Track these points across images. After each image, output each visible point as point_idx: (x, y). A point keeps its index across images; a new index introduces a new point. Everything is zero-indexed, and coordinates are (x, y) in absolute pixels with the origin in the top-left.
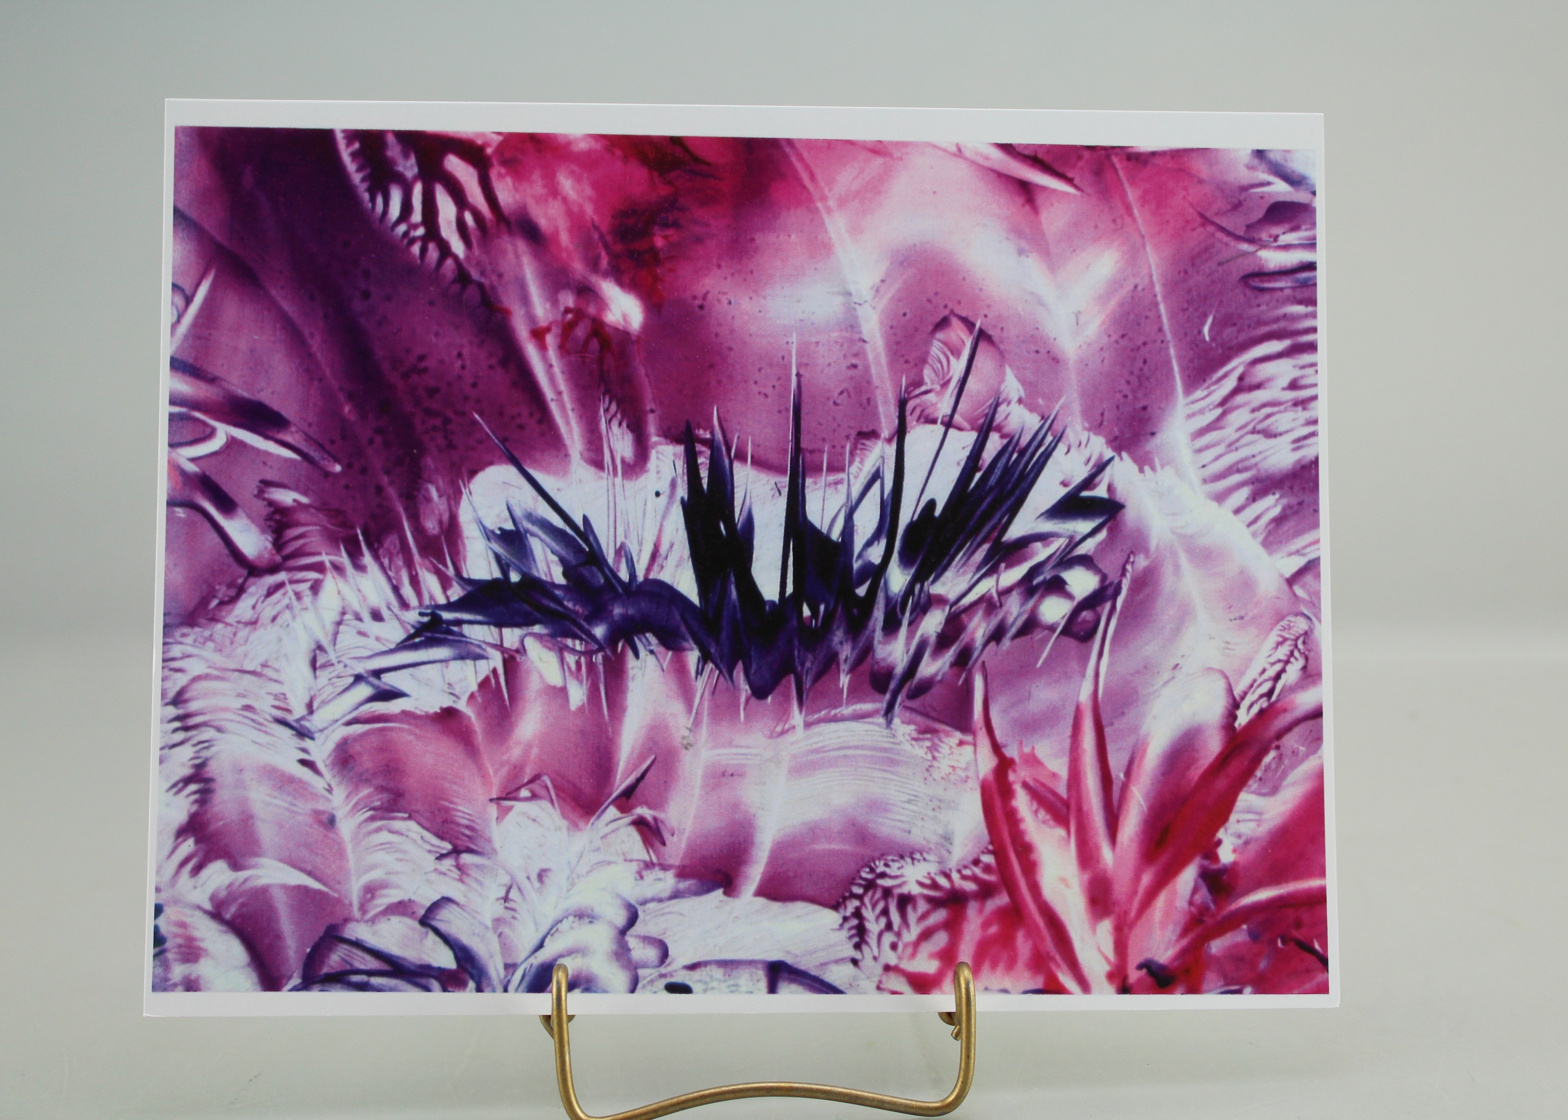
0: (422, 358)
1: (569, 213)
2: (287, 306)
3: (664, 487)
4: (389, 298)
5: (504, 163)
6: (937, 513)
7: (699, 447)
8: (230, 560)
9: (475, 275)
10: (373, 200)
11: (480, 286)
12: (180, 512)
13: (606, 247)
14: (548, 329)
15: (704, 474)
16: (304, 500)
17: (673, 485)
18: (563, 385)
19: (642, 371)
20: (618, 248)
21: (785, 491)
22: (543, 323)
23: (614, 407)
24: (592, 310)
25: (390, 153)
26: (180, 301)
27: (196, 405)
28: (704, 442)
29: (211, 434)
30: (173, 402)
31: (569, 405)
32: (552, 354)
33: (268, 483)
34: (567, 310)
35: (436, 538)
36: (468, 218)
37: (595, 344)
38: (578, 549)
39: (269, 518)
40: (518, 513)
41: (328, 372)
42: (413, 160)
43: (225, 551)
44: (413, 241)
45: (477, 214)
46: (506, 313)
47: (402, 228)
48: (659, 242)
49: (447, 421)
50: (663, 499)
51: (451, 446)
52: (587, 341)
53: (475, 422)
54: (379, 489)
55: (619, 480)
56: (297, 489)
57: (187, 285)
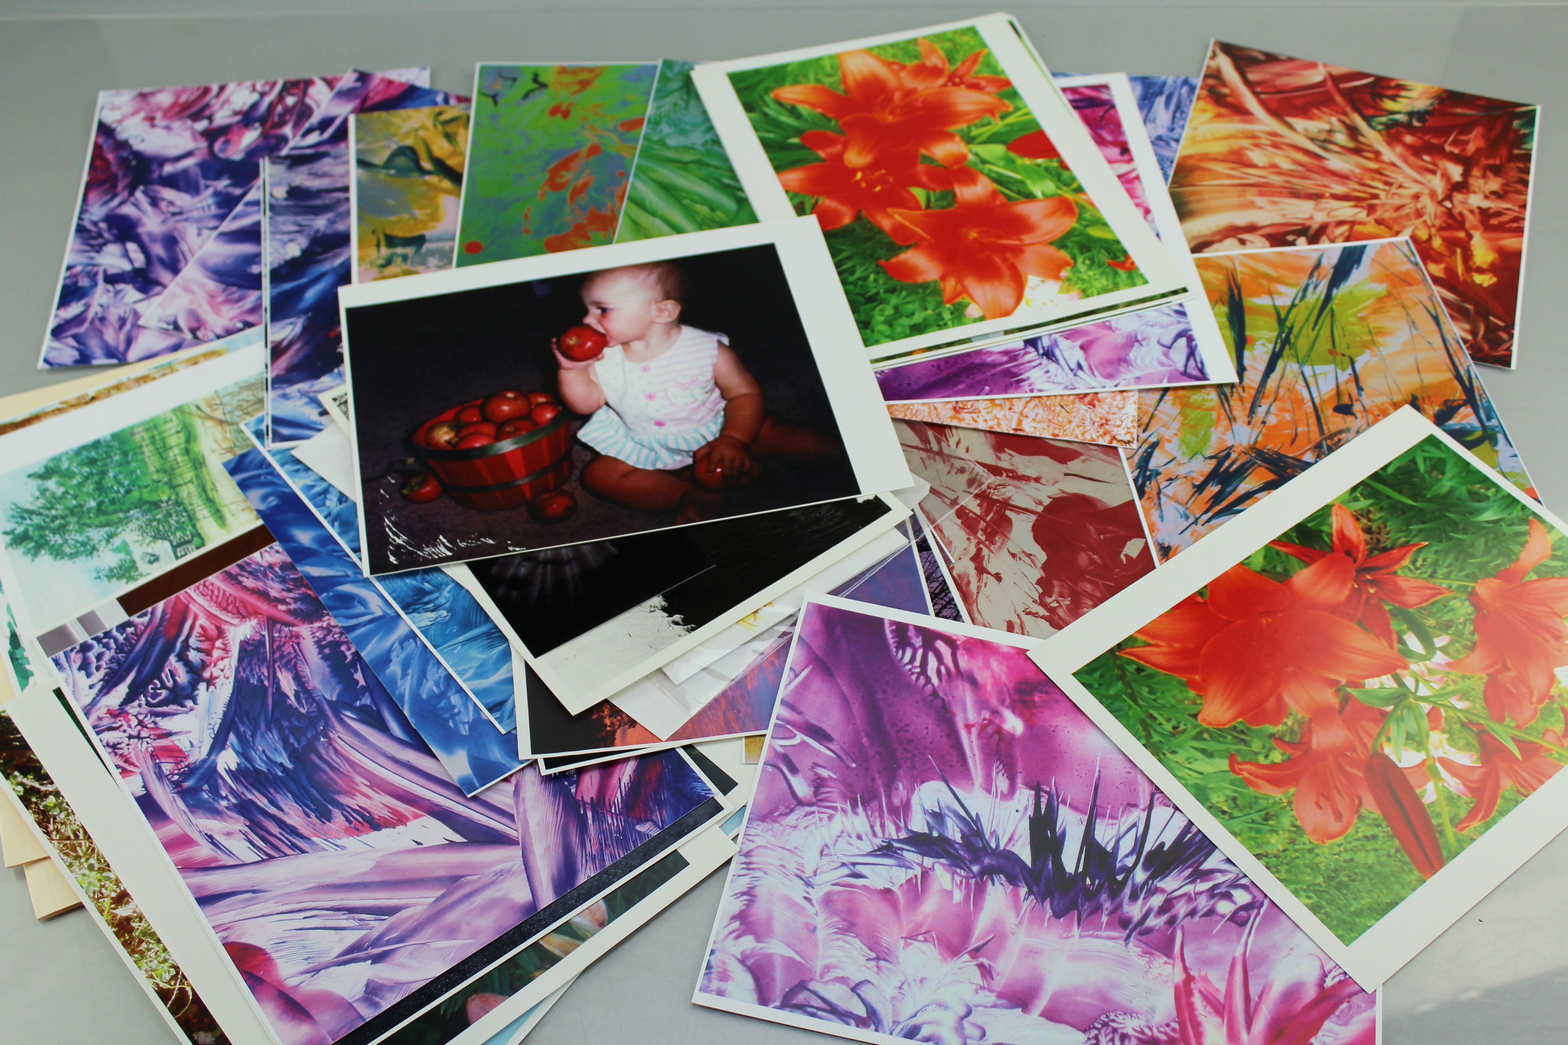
0: (907, 725)
1: (993, 677)
2: (845, 689)
3: (1021, 808)
4: (896, 696)
5: (965, 649)
6: (1165, 849)
7: (1042, 794)
8: (790, 796)
9: (941, 694)
10: (897, 652)
11: (943, 700)
12: (770, 769)
13: (1010, 696)
14: (973, 726)
15: (1043, 806)
16: (834, 776)
17: (1026, 808)
18: (976, 752)
19: (1018, 753)
20: (1016, 697)
21: (1085, 823)
22: (971, 722)
23: (1001, 767)
24: (997, 721)
25: (909, 634)
26: (792, 675)
27: (789, 722)
28: (1045, 792)
29: (793, 736)
30: (777, 718)
31: (978, 761)
32: (974, 736)
33: (817, 765)
34: (985, 719)
35: (898, 808)
36: (943, 669)
37: (996, 737)
38: (971, 828)
39: (814, 781)
40: (943, 805)
41: (859, 722)
42: (920, 639)
43: (788, 791)
44: (913, 673)
45: (947, 669)
46: (953, 714)
47: (909, 667)
48: (1037, 699)
49: (914, 756)
50: (1020, 814)
51: (914, 767)
52: (993, 734)
53: (928, 759)
54: (873, 780)
55: (998, 800)
56: (831, 770)
57: (797, 670)
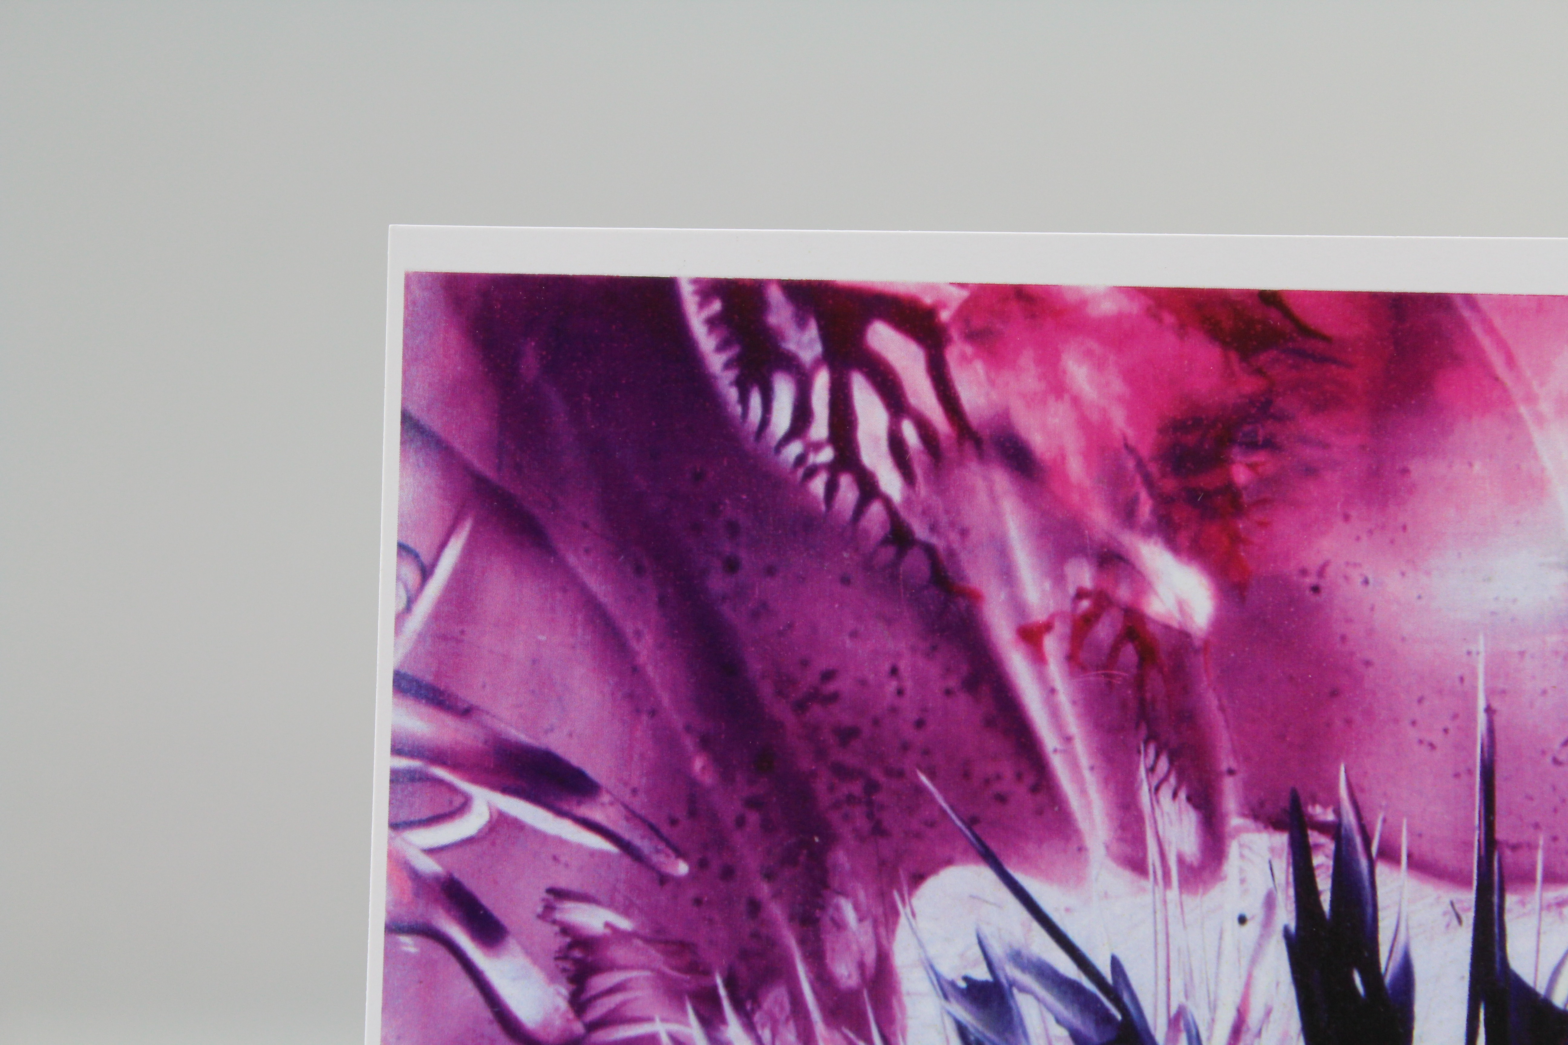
0: (828, 676)
1: (1084, 423)
2: (597, 585)
3: (1254, 908)
4: (771, 571)
5: (972, 336)
7: (1314, 837)
8: (494, 1030)
9: (920, 531)
10: (744, 400)
11: (930, 550)
12: (409, 944)
13: (1149, 483)
14: (1047, 627)
15: (1324, 884)
16: (624, 924)
17: (1270, 903)
18: (1074, 726)
19: (1211, 701)
20: (1170, 485)
21: (1469, 918)
22: (1039, 615)
23: (1163, 765)
24: (1123, 593)
25: (773, 320)
26: (411, 574)
27: (438, 756)
28: (1323, 828)
29: (463, 806)
30: (397, 751)
31: (1084, 761)
32: (1055, 669)
33: (559, 894)
34: (1081, 594)
35: (854, 995)
36: (909, 432)
37: (1129, 653)
38: (1104, 1018)
39: (563, 955)
40: (997, 951)
41: (666, 700)
42: (813, 331)
43: (487, 1014)
44: (812, 472)
45: (924, 426)
46: (974, 598)
47: (794, 449)
48: (1241, 475)
49: (872, 787)
50: (1252, 929)
51: (879, 830)
52: (1115, 649)
53: (920, 789)
54: (755, 907)
55: (1173, 894)
56: (611, 905)
57: (424, 547)
